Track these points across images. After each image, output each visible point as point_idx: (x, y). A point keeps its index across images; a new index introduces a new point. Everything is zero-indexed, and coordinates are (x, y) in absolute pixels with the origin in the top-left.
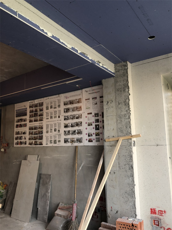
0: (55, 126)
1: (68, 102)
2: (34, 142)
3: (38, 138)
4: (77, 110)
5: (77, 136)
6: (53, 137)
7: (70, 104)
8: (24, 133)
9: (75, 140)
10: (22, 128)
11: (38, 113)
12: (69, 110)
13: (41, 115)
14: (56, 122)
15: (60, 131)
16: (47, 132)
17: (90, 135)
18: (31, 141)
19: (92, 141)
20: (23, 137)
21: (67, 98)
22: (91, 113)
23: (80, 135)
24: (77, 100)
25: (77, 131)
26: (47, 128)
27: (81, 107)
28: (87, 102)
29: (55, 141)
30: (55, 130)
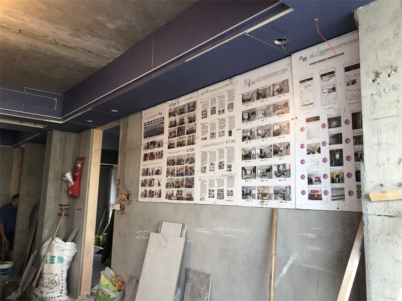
0: (221, 156)
1: (252, 94)
2: (175, 194)
3: (184, 184)
4: (277, 112)
5: (274, 183)
6: (216, 182)
7: (258, 98)
8: (158, 173)
9: (271, 191)
10: (155, 161)
11: (185, 127)
12: (254, 113)
13: (192, 131)
14: (223, 146)
15: (232, 169)
16: (204, 170)
17: (314, 180)
18: (171, 190)
19: (319, 198)
20: (156, 182)
21: (249, 84)
22: (317, 119)
23: (283, 179)
24: (277, 87)
25: (275, 169)
26: (203, 160)
27: (286, 105)
28: (305, 87)
29: (221, 193)
30: (221, 164)
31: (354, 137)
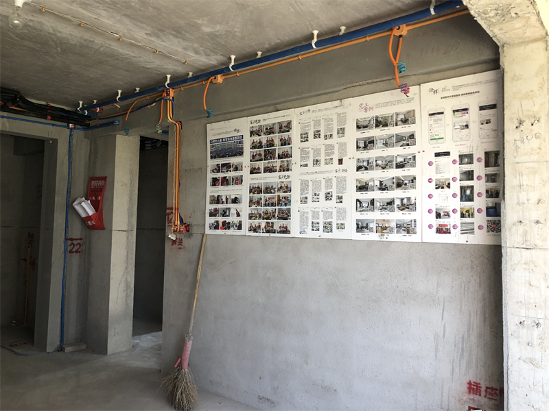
0: (329, 186)
1: (370, 121)
2: (263, 226)
3: (276, 215)
4: (401, 143)
5: (396, 216)
6: (321, 214)
7: (377, 126)
9: (393, 225)
11: (275, 150)
12: (372, 142)
13: (287, 155)
14: (331, 175)
15: (343, 200)
16: (304, 200)
17: (442, 214)
18: (256, 222)
19: (448, 232)
20: (233, 211)
21: (366, 109)
22: (447, 154)
23: (407, 213)
24: (402, 117)
25: (397, 202)
26: (303, 190)
27: (412, 136)
28: (435, 121)
29: (328, 225)
30: (329, 195)
31: (486, 175)
